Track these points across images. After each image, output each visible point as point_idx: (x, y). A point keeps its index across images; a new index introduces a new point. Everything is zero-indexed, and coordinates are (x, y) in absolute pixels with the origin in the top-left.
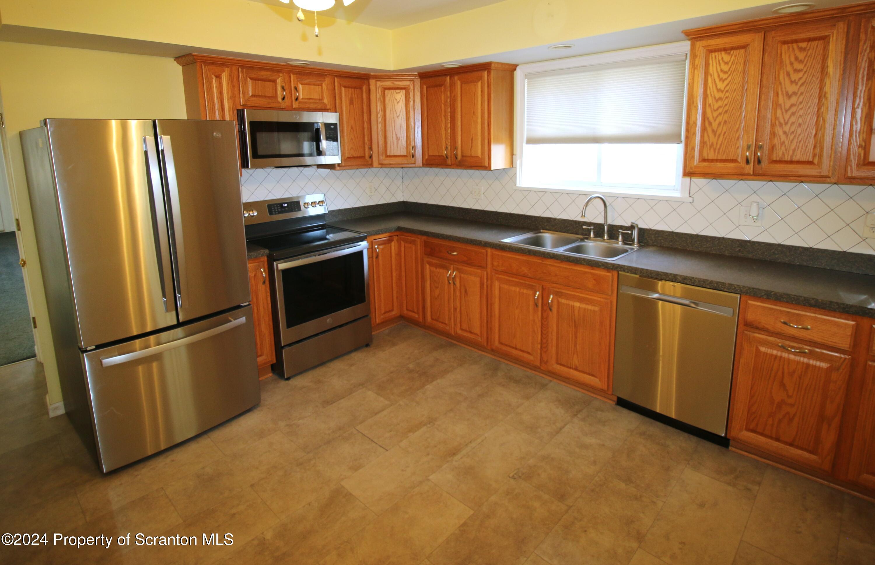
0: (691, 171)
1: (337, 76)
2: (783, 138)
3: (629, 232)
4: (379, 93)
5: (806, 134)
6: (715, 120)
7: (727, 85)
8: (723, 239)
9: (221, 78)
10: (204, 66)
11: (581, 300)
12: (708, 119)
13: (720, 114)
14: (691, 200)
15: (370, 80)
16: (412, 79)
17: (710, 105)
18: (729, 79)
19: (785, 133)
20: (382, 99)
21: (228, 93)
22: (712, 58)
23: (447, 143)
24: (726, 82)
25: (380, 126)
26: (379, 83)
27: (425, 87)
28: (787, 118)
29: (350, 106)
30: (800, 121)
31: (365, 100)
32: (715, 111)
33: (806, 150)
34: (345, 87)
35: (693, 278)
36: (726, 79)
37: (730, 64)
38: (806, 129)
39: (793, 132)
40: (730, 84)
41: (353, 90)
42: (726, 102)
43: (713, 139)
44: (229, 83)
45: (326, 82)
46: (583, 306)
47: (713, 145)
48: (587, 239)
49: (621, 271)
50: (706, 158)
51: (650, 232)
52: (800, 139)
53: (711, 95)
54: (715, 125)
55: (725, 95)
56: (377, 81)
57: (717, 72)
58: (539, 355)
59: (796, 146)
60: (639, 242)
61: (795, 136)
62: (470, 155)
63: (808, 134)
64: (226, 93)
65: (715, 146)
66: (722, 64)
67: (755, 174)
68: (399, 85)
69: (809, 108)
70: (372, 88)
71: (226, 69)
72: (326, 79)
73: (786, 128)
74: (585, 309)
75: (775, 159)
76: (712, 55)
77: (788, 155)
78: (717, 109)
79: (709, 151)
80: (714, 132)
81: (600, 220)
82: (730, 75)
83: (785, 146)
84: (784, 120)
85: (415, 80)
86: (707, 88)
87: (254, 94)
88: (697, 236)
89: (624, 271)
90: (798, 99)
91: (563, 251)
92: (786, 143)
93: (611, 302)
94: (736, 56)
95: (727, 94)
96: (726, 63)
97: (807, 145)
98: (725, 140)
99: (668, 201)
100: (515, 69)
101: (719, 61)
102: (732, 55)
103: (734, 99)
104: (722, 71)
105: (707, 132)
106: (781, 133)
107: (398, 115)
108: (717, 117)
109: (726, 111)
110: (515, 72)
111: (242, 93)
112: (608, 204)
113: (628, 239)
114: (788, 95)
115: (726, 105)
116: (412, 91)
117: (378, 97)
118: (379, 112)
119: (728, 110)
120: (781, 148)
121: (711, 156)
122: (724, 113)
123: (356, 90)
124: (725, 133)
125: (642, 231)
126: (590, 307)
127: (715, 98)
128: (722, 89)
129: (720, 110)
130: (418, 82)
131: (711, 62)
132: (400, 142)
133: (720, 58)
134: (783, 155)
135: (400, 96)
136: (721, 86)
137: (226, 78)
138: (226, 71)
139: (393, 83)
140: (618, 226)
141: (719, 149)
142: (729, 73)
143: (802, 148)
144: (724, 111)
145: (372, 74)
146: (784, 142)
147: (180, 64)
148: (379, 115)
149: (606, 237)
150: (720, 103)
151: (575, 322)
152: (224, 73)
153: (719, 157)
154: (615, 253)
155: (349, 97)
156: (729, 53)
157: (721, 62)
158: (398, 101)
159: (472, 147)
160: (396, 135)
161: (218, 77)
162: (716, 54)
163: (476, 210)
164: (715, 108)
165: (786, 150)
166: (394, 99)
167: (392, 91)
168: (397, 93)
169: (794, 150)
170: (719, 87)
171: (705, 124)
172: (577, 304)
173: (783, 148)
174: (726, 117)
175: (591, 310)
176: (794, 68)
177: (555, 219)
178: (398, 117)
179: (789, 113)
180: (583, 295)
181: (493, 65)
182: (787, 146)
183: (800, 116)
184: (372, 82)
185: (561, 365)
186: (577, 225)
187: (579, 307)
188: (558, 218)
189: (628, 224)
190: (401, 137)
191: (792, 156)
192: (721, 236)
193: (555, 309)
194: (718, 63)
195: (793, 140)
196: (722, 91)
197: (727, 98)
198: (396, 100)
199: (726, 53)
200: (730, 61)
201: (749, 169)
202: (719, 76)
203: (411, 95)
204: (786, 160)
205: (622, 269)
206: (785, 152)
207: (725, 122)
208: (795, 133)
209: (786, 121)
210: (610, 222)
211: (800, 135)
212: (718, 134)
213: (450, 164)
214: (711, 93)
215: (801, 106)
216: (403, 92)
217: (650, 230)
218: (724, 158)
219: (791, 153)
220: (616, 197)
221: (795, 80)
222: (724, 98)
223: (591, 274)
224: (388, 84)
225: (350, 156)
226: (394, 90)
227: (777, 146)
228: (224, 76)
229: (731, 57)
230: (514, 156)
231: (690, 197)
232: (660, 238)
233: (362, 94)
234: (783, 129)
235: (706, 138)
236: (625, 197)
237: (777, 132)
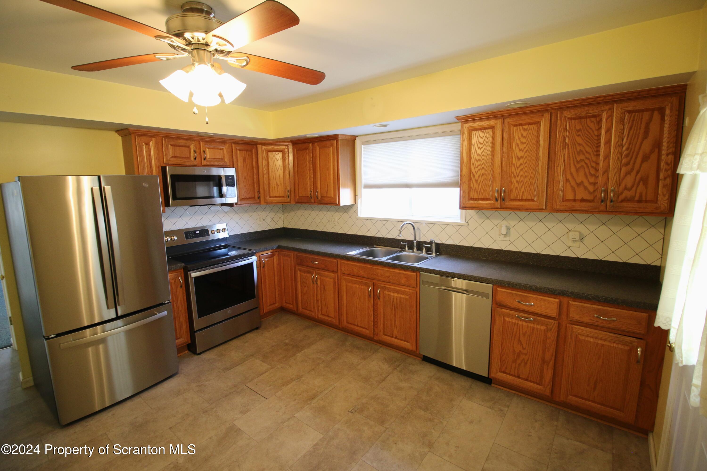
0: (464, 206)
1: (234, 143)
2: (516, 185)
3: (430, 246)
4: (264, 154)
5: (530, 182)
6: (477, 173)
7: (483, 151)
8: (487, 249)
9: (150, 145)
10: (137, 136)
11: (397, 292)
12: (472, 173)
13: (479, 170)
14: (466, 224)
15: (258, 146)
16: (286, 145)
17: (473, 164)
18: (484, 148)
19: (517, 182)
20: (266, 158)
21: (154, 155)
22: (473, 135)
23: (311, 187)
24: (482, 150)
25: (265, 176)
26: (264, 147)
27: (296, 150)
28: (518, 172)
29: (243, 163)
30: (526, 174)
31: (254, 159)
32: (476, 168)
33: (529, 193)
34: (240, 150)
35: (465, 275)
36: (482, 148)
37: (484, 138)
38: (530, 180)
39: (522, 181)
40: (484, 151)
41: (245, 152)
42: (482, 162)
43: (476, 186)
44: (155, 148)
45: (226, 147)
46: (399, 295)
47: (476, 189)
48: (403, 251)
49: (421, 272)
50: (472, 198)
51: (443, 246)
52: (526, 186)
53: (474, 158)
54: (477, 177)
55: (482, 158)
56: (262, 146)
57: (477, 143)
58: (373, 329)
59: (524, 190)
60: (436, 252)
61: (523, 184)
62: (326, 196)
63: (531, 183)
64: (153, 155)
65: (477, 190)
66: (479, 138)
67: (500, 208)
68: (278, 149)
69: (530, 166)
70: (260, 151)
71: (153, 139)
72: (226, 145)
73: (518, 179)
74: (400, 298)
75: (512, 198)
76: (473, 132)
77: (520, 195)
78: (478, 167)
79: (474, 193)
80: (476, 181)
81: (411, 238)
82: (484, 145)
83: (518, 189)
84: (517, 174)
85: (289, 145)
86: (471, 153)
87: (174, 156)
88: (471, 247)
89: (423, 272)
90: (524, 161)
91: (387, 259)
92: (518, 188)
93: (416, 292)
94: (487, 133)
95: (483, 157)
96: (482, 138)
97: (530, 190)
98: (483, 186)
99: (453, 225)
100: (356, 139)
101: (477, 136)
102: (485, 133)
103: (487, 160)
104: (479, 142)
105: (472, 181)
106: (515, 181)
107: (277, 169)
108: (477, 171)
109: (483, 168)
110: (355, 141)
111: (165, 155)
112: (416, 228)
113: (429, 251)
114: (518, 158)
115: (483, 164)
116: (287, 152)
117: (264, 156)
118: (264, 167)
119: (484, 167)
120: (515, 191)
121: (475, 196)
122: (482, 169)
123: (247, 152)
124: (483, 182)
125: (437, 245)
126: (403, 296)
127: (476, 159)
128: (480, 154)
129: (479, 167)
130: (291, 147)
131: (473, 137)
132: (279, 187)
133: (478, 135)
134: (517, 195)
135: (279, 156)
136: (479, 152)
137: (153, 145)
138: (153, 140)
139: (273, 147)
140: (423, 242)
141: (480, 192)
142: (484, 144)
143: (527, 191)
144: (482, 168)
145: (259, 141)
146: (517, 188)
147: (120, 135)
148: (264, 169)
149: (415, 250)
150: (479, 163)
151: (394, 306)
152: (152, 142)
153: (480, 197)
154: (420, 259)
155: (243, 156)
156: (483, 131)
157: (479, 137)
158: (277, 159)
159: (327, 190)
160: (277, 182)
161: (147, 144)
162: (476, 132)
163: (332, 233)
164: (476, 166)
165: (518, 192)
166: (275, 158)
167: (273, 152)
168: (276, 154)
169: (523, 193)
170: (478, 153)
171: (471, 176)
172: (395, 295)
173: (517, 191)
174: (483, 171)
175: (404, 298)
176: (521, 141)
177: (383, 238)
178: (277, 170)
179: (520, 169)
180: (399, 288)
181: (339, 136)
182: (519, 190)
183: (526, 171)
184: (259, 147)
185: (387, 335)
186: (398, 242)
187: (397, 296)
188: (385, 237)
189: (429, 241)
190: (280, 184)
191: (522, 197)
192: (485, 247)
193: (381, 299)
194: (477, 137)
195: (522, 186)
196: (480, 155)
197: (483, 159)
198: (276, 158)
199: (481, 132)
200: (484, 136)
201: (498, 204)
202: (478, 146)
203: (286, 155)
204: (519, 198)
205: (422, 271)
206: (518, 193)
207: (483, 174)
208: (523, 182)
209: (518, 174)
210: (418, 239)
211: (526, 183)
212: (478, 182)
213: (313, 202)
214: (473, 156)
215: (526, 165)
216: (281, 153)
217: (443, 244)
218: (483, 197)
219: (521, 194)
220: (421, 223)
221: (522, 149)
222: (481, 159)
223: (403, 274)
224: (270, 148)
225: (244, 197)
226: (275, 152)
227: (513, 190)
228: (151, 144)
229: (484, 134)
230: (356, 196)
231: (466, 222)
232: (449, 249)
233: (252, 155)
234: (516, 179)
235: (472, 185)
236: (427, 223)
237: (512, 181)
